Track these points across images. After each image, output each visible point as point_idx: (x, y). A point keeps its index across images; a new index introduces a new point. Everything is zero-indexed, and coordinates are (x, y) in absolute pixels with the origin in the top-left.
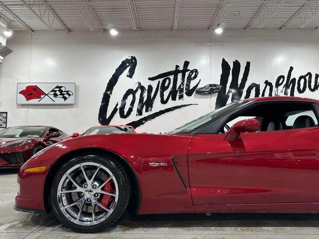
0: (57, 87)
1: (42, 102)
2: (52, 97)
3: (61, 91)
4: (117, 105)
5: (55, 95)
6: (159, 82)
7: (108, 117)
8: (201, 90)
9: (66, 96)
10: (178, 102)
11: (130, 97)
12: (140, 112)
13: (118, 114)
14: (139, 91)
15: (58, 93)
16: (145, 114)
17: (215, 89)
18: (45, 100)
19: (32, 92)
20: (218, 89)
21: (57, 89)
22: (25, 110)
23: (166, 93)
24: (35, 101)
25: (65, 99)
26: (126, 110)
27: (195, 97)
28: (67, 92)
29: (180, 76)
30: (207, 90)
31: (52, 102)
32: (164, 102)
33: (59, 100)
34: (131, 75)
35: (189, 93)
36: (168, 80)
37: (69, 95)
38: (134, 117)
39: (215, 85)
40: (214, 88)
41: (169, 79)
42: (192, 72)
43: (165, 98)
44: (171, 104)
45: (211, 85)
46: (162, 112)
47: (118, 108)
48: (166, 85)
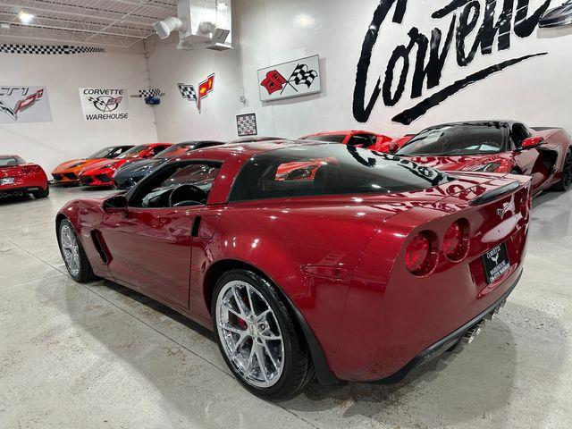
0: (298, 67)
1: (283, 95)
2: (293, 83)
3: (302, 73)
4: (379, 81)
5: (297, 81)
6: (454, 17)
7: (365, 106)
8: (553, 17)
9: (310, 79)
10: (497, 56)
11: (400, 63)
12: (416, 92)
13: (380, 98)
14: (416, 47)
16: (427, 93)
18: (288, 90)
19: (273, 81)
21: (298, 71)
22: (269, 108)
23: (469, 41)
24: (276, 94)
25: (308, 84)
26: (393, 90)
27: (539, 37)
28: (310, 72)
31: (295, 93)
32: (463, 61)
33: (302, 88)
34: (398, 18)
35: (524, 31)
36: (473, 9)
37: (313, 77)
38: (407, 102)
41: (477, 5)
43: (467, 51)
44: (480, 62)
46: (459, 85)
47: (381, 86)
48: (469, 21)
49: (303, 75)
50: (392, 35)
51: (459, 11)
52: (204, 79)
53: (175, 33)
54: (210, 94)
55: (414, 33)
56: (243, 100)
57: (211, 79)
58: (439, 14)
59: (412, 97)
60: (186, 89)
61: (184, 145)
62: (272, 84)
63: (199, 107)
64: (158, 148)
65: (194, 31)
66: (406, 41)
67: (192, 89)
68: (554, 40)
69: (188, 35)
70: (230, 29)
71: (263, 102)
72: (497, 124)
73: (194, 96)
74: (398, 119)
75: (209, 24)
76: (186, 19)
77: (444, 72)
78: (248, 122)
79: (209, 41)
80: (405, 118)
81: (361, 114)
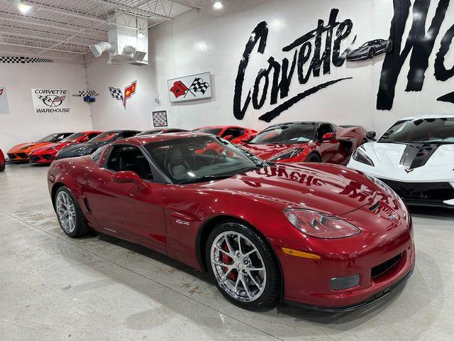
0: (196, 80)
1: (186, 99)
2: (193, 91)
3: (199, 84)
4: (250, 92)
5: (195, 89)
6: (296, 51)
7: (242, 109)
8: (354, 55)
9: (204, 88)
10: (323, 78)
11: (263, 80)
12: (273, 101)
13: (251, 104)
14: (273, 70)
15: (197, 86)
16: (280, 101)
17: (379, 48)
18: (189, 96)
19: (179, 89)
20: (385, 46)
21: (196, 82)
22: (176, 107)
23: (306, 67)
24: (181, 98)
25: (203, 91)
26: (259, 98)
27: (347, 67)
28: (204, 83)
29: (324, 36)
30: (365, 52)
31: (194, 98)
32: (303, 81)
33: (199, 94)
34: (261, 50)
35: (338, 62)
36: (307, 47)
37: (206, 87)
38: (268, 107)
39: (378, 42)
40: (377, 46)
41: (310, 45)
42: (342, 26)
43: (305, 74)
45: (371, 43)
46: (301, 96)
47: (251, 96)
48: (305, 55)
49: (199, 85)
50: (258, 62)
51: (299, 48)
52: (129, 84)
53: (106, 53)
54: (133, 96)
55: (271, 60)
56: (157, 101)
57: (134, 85)
58: (286, 49)
59: (271, 104)
60: (115, 91)
61: (111, 133)
62: (178, 91)
63: (125, 105)
64: (92, 135)
65: (120, 52)
66: (266, 66)
67: (120, 92)
68: (356, 69)
69: (115, 54)
70: (146, 51)
71: (172, 103)
72: (314, 124)
73: (121, 97)
74: (263, 118)
75: (131, 47)
76: (114, 44)
77: (291, 88)
78: (161, 117)
79: (131, 59)
80: (267, 117)
81: (239, 114)
